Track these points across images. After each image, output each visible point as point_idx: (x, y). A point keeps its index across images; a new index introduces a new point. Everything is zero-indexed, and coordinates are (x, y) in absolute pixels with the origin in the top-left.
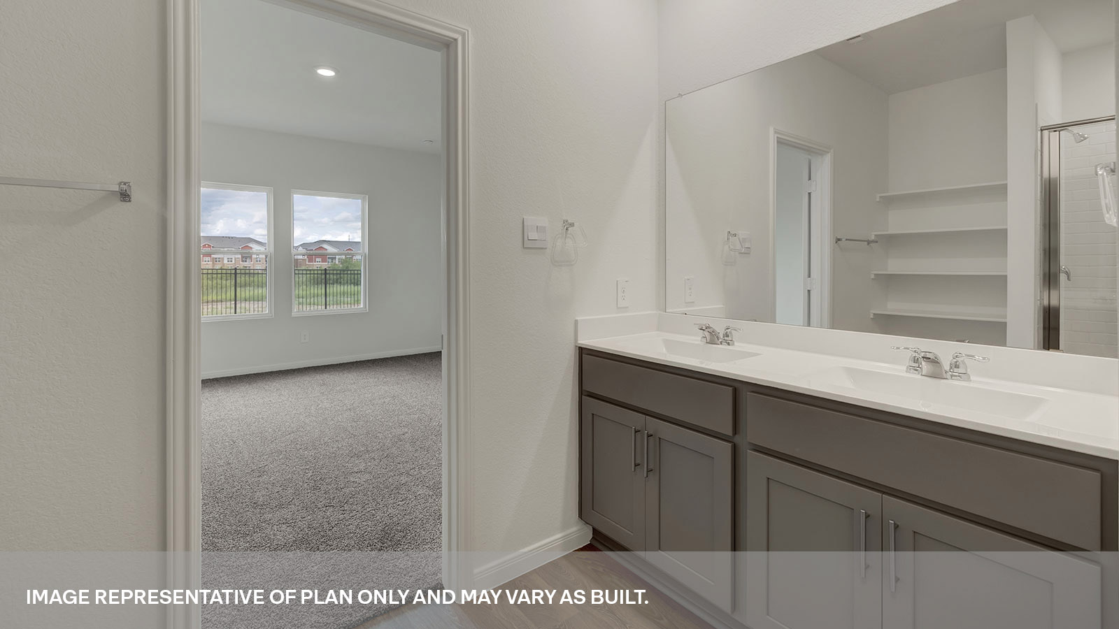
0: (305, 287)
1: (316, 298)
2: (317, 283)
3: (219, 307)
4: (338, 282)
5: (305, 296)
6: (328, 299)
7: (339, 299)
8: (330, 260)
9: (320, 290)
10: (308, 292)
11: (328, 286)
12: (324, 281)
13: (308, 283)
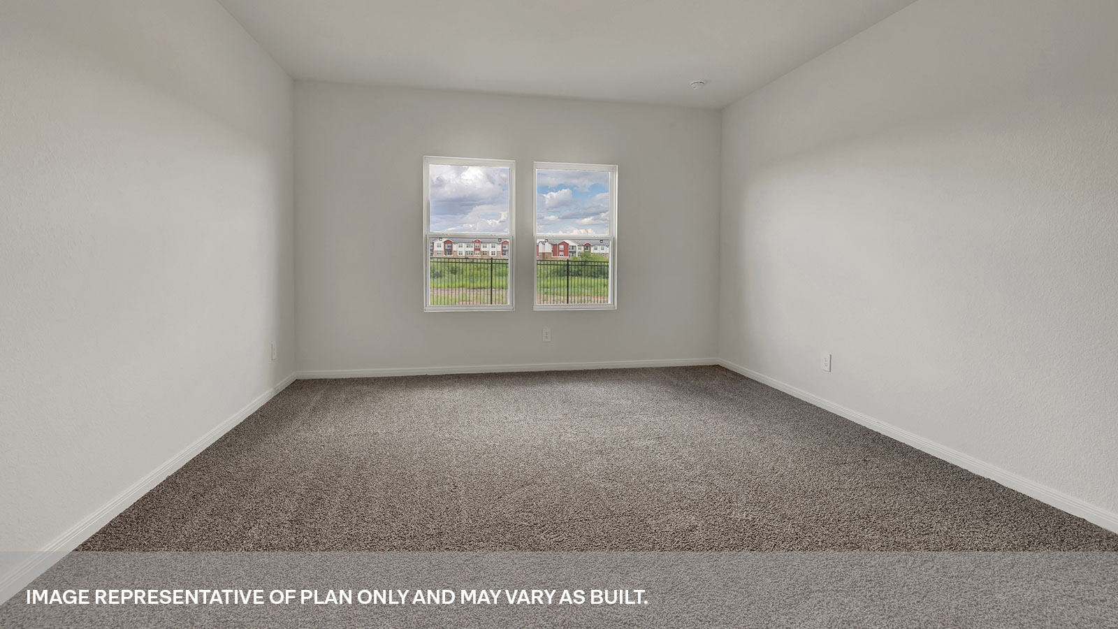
0: (549, 278)
1: (559, 289)
2: (559, 274)
3: (482, 293)
4: (578, 274)
5: (549, 286)
6: (570, 290)
7: (580, 290)
8: (571, 254)
9: (563, 281)
10: (552, 283)
11: (570, 277)
12: (566, 273)
13: (552, 275)
